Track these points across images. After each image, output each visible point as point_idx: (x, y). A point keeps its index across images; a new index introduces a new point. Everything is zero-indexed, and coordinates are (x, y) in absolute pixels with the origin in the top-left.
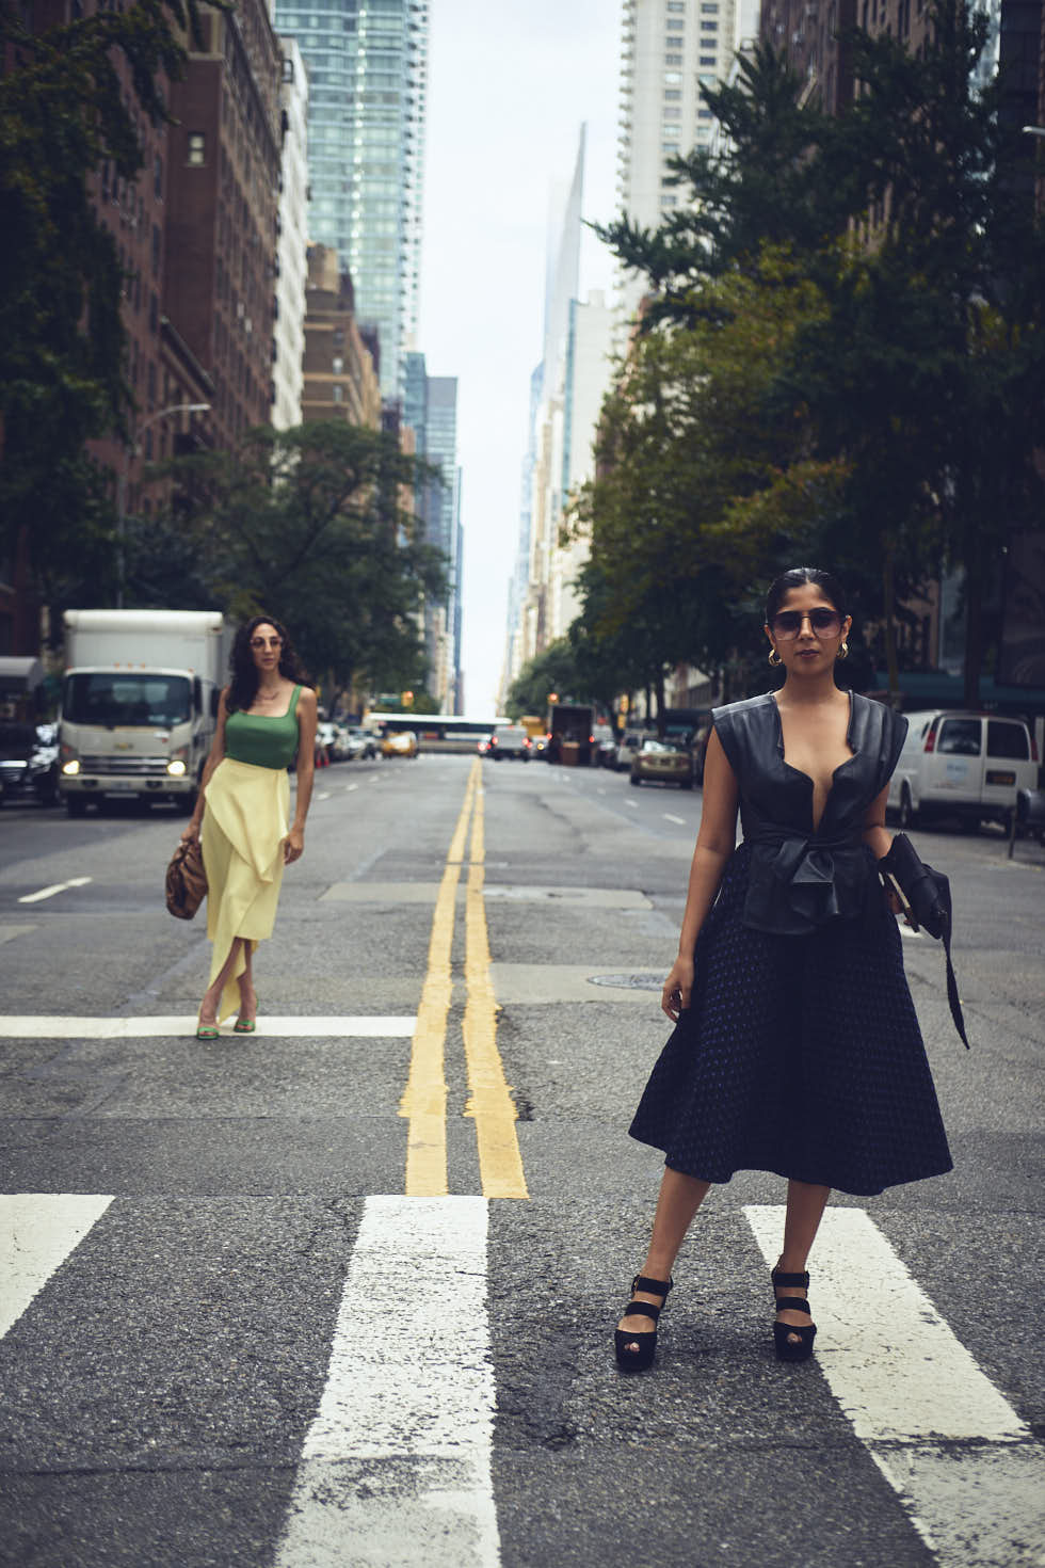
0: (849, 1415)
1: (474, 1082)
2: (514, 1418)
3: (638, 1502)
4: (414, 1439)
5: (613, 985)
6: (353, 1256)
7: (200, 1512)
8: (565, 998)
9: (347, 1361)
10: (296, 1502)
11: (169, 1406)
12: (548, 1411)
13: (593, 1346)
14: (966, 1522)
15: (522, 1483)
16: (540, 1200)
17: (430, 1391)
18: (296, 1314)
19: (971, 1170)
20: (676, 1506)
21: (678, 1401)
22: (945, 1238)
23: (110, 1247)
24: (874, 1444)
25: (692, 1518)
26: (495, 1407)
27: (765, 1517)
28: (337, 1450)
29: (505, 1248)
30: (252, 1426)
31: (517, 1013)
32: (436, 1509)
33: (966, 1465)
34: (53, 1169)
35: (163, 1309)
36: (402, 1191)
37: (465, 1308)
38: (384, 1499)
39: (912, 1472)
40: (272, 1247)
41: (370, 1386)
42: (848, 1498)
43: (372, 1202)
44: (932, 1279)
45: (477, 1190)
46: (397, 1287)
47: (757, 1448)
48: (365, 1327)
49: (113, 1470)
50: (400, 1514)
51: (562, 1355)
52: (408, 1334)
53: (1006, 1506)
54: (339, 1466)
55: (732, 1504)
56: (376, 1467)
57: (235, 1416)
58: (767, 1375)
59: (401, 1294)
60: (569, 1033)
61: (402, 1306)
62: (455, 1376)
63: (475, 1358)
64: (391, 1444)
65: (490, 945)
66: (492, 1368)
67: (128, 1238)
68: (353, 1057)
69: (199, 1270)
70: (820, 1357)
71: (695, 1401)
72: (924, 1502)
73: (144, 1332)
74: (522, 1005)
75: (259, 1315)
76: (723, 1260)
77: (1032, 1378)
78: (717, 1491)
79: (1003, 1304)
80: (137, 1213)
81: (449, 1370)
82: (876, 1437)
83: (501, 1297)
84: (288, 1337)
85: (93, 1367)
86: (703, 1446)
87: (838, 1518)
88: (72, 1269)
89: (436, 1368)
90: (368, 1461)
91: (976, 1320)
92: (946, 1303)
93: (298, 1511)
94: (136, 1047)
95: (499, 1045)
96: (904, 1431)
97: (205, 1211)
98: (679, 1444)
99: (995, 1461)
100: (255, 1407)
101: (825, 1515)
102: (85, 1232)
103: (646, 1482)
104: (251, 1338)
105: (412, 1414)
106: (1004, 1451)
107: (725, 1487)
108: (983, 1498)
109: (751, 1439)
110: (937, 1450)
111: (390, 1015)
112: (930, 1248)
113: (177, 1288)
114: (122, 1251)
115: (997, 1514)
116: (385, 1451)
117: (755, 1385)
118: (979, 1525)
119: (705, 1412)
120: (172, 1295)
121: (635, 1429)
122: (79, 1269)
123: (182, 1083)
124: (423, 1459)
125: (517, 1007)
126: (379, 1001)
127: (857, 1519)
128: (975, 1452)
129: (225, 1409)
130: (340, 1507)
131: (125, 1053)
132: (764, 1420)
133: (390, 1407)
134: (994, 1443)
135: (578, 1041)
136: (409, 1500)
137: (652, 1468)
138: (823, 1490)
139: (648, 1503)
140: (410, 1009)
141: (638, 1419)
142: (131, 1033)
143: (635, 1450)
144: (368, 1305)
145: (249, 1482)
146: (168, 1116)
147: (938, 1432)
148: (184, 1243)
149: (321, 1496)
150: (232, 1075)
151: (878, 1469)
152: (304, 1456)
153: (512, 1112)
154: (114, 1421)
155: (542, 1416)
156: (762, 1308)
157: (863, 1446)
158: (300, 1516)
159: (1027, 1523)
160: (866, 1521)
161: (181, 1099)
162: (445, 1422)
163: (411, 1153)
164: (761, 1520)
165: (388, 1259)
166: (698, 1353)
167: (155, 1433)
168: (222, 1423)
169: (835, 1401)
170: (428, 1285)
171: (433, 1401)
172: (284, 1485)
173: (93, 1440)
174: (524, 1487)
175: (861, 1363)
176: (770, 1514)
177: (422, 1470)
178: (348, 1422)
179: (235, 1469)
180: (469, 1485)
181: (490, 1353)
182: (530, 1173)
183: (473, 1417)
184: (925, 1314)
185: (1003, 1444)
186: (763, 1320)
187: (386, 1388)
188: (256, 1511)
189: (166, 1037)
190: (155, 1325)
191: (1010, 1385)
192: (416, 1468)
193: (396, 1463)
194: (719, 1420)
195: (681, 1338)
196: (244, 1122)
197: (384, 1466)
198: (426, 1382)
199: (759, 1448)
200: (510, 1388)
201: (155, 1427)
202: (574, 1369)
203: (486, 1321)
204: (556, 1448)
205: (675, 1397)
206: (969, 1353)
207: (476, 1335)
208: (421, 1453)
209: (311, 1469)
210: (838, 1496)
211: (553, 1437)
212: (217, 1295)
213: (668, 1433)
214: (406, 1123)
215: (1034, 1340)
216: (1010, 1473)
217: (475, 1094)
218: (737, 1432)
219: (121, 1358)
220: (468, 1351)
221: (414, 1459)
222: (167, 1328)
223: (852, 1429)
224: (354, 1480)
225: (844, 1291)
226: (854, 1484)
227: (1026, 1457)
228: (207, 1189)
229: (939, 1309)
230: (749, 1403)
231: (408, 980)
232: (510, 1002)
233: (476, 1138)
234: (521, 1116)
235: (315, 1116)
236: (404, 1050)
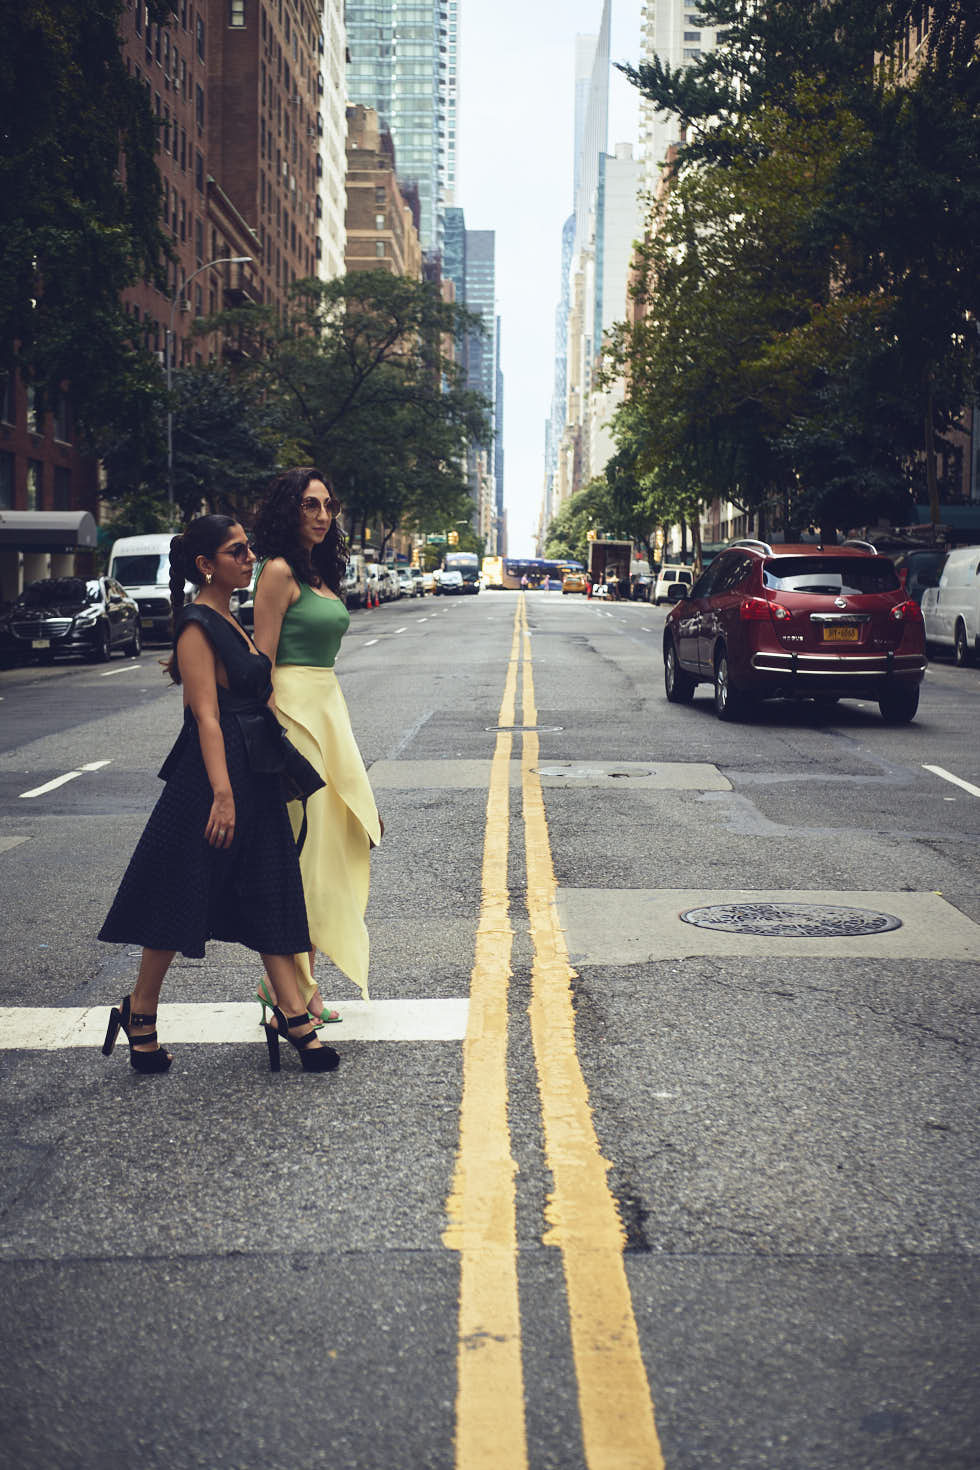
1: (557, 1157)
5: (714, 925)
8: (657, 952)
31: (598, 984)
60: (672, 1027)
68: (382, 1091)
74: (603, 968)
95: (583, 1057)
123: (131, 1160)
125: (599, 971)
126: (418, 965)
140: (455, 982)
146: (93, 1251)
153: (615, 1236)
161: (124, 1202)
163: (464, 1357)
196: (205, 1266)
214: (455, 1268)
217: (557, 1181)
231: (457, 924)
232: (587, 962)
233: (565, 1314)
234: (630, 1239)
235: (317, 1249)
236: (453, 1070)
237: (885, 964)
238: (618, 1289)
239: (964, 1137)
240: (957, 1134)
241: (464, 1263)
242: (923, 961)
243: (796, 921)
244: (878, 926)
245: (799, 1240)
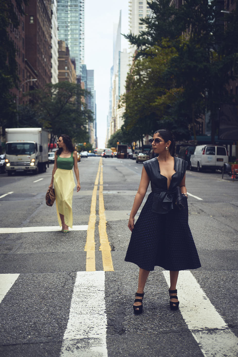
0: (187, 323)
1: (101, 242)
2: (111, 327)
3: (139, 348)
4: (89, 333)
6: (74, 287)
7: (40, 354)
8: (122, 219)
9: (73, 314)
10: (62, 351)
11: (33, 327)
12: (119, 325)
13: (129, 308)
14: (214, 350)
15: (113, 344)
16: (117, 271)
17: (92, 321)
18: (62, 302)
19: (214, 260)
20: (148, 348)
21: (148, 321)
22: (208, 277)
23: (19, 287)
24: (193, 331)
25: (152, 352)
26: (107, 324)
27: (168, 351)
28: (71, 337)
29: (109, 284)
30: (52, 331)
31: (111, 223)
32: (94, 351)
33: (213, 335)
34: (6, 267)
35: (31, 302)
36: (85, 270)
37: (100, 299)
38: (82, 349)
39: (201, 338)
40: (56, 285)
41: (79, 320)
42: (187, 345)
43: (79, 273)
44: (205, 288)
45: (102, 269)
46: (84, 295)
47: (166, 333)
48: (77, 305)
49: (20, 344)
50: (86, 353)
51: (122, 310)
52: (87, 307)
53: (222, 346)
54: (72, 341)
55: (160, 347)
56: (80, 341)
57: (48, 329)
58: (168, 314)
59: (85, 297)
60: (123, 228)
61: (85, 299)
62: (98, 317)
63: (102, 312)
64: (83, 335)
65: (104, 206)
66: (106, 315)
67: (23, 284)
68: (74, 236)
69: (39, 292)
70: (180, 309)
71: (152, 321)
72: (204, 345)
73: (27, 308)
74: (112, 221)
75: (53, 303)
76: (158, 285)
77: (228, 312)
78: (157, 344)
79: (221, 294)
80: (25, 278)
81: (96, 315)
82: (193, 329)
83: (108, 296)
84: (60, 308)
85: (16, 318)
86: (154, 333)
87: (185, 350)
88: (10, 293)
89: (93, 315)
90: (78, 339)
91: (216, 298)
92: (209, 294)
93: (63, 353)
94: (24, 235)
95: (107, 232)
96: (199, 327)
97: (40, 277)
98: (149, 332)
99: (220, 334)
100: (53, 326)
101: (182, 350)
102: (13, 283)
103: (141, 343)
104: (51, 309)
105: (88, 327)
106: (222, 331)
107: (159, 343)
108: (218, 344)
109: (165, 330)
110: (207, 332)
111: (82, 225)
112: (205, 280)
113: (34, 297)
114: (22, 288)
115: (220, 348)
116: (82, 337)
117: (166, 317)
118: (216, 351)
119: (154, 324)
120: (33, 299)
121: (139, 329)
122: (12, 293)
123: (35, 244)
124: (91, 338)
125: (111, 222)
126: (79, 221)
127: (189, 350)
128: (216, 332)
129: (46, 327)
130: (72, 352)
131: (22, 237)
132: (168, 326)
133: (83, 325)
134: (220, 329)
135: (124, 230)
136: (88, 349)
137: (142, 339)
138: (181, 343)
139: (142, 348)
140: (86, 223)
141: (139, 326)
142: (23, 232)
143: (139, 334)
144: (78, 300)
145: (51, 346)
146: (32, 253)
147: (207, 327)
148: (36, 285)
149: (68, 349)
150: (46, 242)
151: (193, 337)
152: (64, 339)
153: (110, 249)
154: (21, 332)
155: (117, 326)
156: (167, 297)
157: (190, 331)
158: (63, 354)
159: (228, 350)
160: (191, 351)
161: (35, 248)
162: (96, 329)
163: (87, 260)
164: (167, 351)
165: (82, 288)
166: (153, 309)
167: (30, 334)
168: (45, 331)
169: (184, 320)
170: (91, 294)
171: (93, 324)
172: (59, 346)
173: (16, 336)
174: (114, 345)
175: (189, 310)
176: (169, 350)
177: (91, 341)
178: (73, 329)
179: (48, 343)
180: (101, 345)
181: (105, 311)
182: (114, 265)
183: (102, 327)
184: (204, 297)
185: (222, 330)
186: (167, 300)
187: (82, 321)
188: (53, 353)
189: (31, 232)
190: (29, 307)
191: (223, 314)
192: (89, 341)
193: (85, 340)
194: (157, 326)
195: (149, 305)
196: (49, 254)
197: (82, 341)
198: (91, 319)
199: (167, 333)
200: (110, 320)
201: (30, 333)
202: (125, 314)
203: (105, 303)
204: (121, 334)
205: (147, 320)
206: (214, 307)
207: (103, 306)
208: (90, 337)
209: (66, 342)
210: (185, 344)
211: (120, 331)
212: (43, 298)
213: (146, 330)
214: (86, 253)
215: (229, 303)
216: (223, 337)
217: (102, 244)
218: (162, 329)
219: (22, 315)
220: (101, 310)
221: (89, 339)
222: (32, 307)
223: (188, 327)
224: (75, 345)
225: (186, 292)
226: (188, 341)
227: (227, 333)
228: (41, 271)
229: (207, 296)
230: (164, 321)
231: (86, 216)
232: (109, 220)
233: (102, 256)
234: (112, 250)
235: (65, 251)
236: (85, 234)
238: (109, 254)
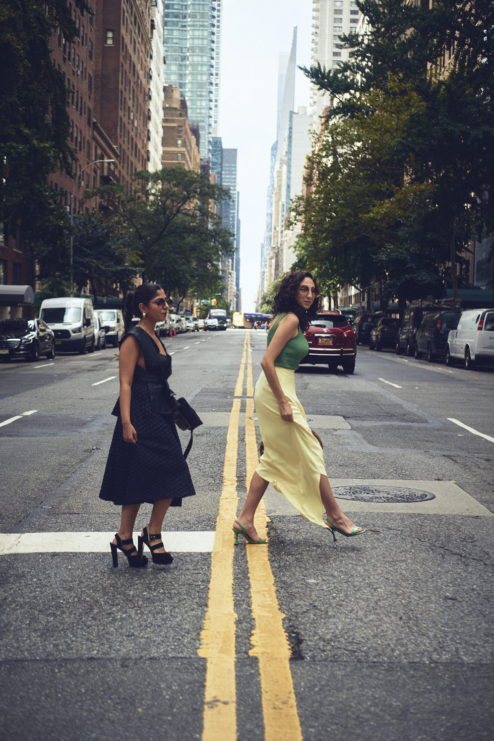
5: (340, 496)
31: (281, 525)
74: (284, 517)
95: (271, 561)
123: (40, 611)
125: (281, 519)
126: (190, 514)
140: (210, 523)
146: (19, 656)
150: (79, 601)
153: (286, 649)
161: (36, 632)
163: (207, 712)
196: (76, 665)
214: (203, 667)
217: (257, 624)
232: (276, 514)
233: (259, 691)
234: (293, 653)
235: (133, 656)
236: (206, 567)
237: (426, 517)
238: (287, 679)
239: (464, 604)
240: (461, 602)
241: (208, 665)
242: (446, 516)
243: (381, 495)
244: (423, 498)
245: (379, 655)
